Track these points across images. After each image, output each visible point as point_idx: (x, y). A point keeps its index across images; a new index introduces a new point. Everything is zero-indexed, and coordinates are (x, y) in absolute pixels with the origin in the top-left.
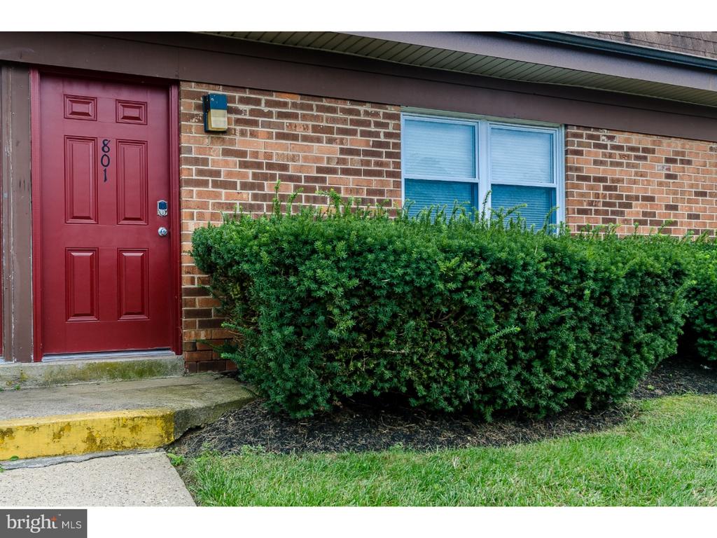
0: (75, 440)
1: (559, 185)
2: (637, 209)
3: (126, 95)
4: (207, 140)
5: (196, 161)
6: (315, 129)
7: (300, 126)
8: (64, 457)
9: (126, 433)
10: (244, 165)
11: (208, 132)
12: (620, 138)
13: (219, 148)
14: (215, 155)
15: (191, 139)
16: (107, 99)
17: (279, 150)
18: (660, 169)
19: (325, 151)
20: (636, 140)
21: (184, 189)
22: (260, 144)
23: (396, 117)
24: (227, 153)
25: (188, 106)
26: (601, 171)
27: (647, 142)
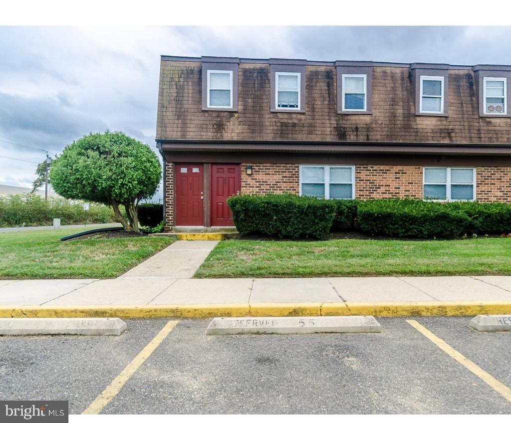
0: (206, 237)
1: (353, 182)
2: (383, 189)
3: (230, 167)
4: (247, 176)
5: (245, 182)
6: (275, 172)
7: (271, 171)
8: (203, 240)
9: (214, 237)
10: (256, 182)
11: (248, 175)
12: (375, 167)
13: (250, 178)
14: (249, 180)
15: (244, 177)
16: (226, 168)
17: (265, 178)
18: (393, 176)
19: (277, 177)
20: (382, 167)
21: (242, 188)
22: (260, 176)
23: (298, 167)
24: (252, 179)
25: (243, 169)
26: (368, 178)
27: (387, 168)
